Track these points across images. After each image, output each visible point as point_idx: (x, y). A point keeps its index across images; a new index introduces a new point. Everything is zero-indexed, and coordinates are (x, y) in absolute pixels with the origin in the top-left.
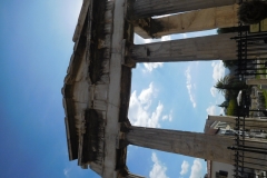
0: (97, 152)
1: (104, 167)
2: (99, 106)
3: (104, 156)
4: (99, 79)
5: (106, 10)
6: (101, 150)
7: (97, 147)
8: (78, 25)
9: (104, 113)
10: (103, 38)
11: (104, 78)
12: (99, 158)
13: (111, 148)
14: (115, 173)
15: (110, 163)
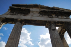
0: (14, 13)
1: (7, 14)
2: (31, 14)
3: (12, 15)
4: (41, 14)
5: (66, 17)
6: (14, 14)
7: (15, 13)
8: (59, 8)
9: (28, 15)
10: (56, 16)
11: (41, 16)
12: (11, 13)
13: (14, 17)
14: (4, 17)
15: (9, 16)
